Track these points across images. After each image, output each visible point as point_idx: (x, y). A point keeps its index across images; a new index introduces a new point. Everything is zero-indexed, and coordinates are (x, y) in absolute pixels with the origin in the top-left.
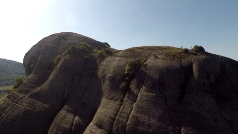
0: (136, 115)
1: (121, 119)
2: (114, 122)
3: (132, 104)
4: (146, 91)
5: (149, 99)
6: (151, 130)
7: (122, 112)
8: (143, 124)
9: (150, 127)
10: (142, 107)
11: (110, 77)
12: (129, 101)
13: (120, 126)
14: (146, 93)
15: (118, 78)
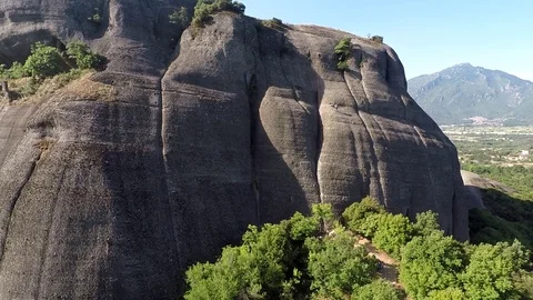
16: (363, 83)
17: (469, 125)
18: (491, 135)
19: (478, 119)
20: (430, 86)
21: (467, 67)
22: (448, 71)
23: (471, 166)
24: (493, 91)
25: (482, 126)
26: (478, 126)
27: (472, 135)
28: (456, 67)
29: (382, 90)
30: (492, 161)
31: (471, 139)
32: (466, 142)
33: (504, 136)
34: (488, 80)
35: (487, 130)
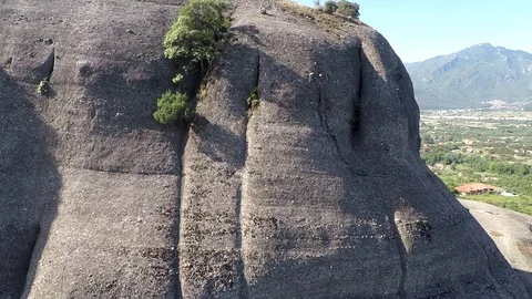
0: (265, 211)
1: (207, 244)
2: (175, 266)
3: (230, 173)
4: (278, 119)
5: (296, 145)
6: (333, 248)
7: (198, 216)
8: (303, 237)
9: (326, 240)
10: (279, 181)
11: (85, 71)
12: (217, 165)
13: (216, 274)
14: (278, 129)
15: (135, 74)
16: (245, 176)
17: (487, 109)
18: (511, 121)
19: (496, 103)
20: (446, 68)
21: (487, 47)
22: (466, 51)
23: (492, 163)
24: (514, 73)
25: (501, 110)
26: (496, 110)
27: (491, 121)
28: (474, 48)
29: (318, 201)
30: (515, 156)
31: (489, 126)
32: (484, 129)
33: (526, 122)
34: (509, 61)
35: (507, 116)
